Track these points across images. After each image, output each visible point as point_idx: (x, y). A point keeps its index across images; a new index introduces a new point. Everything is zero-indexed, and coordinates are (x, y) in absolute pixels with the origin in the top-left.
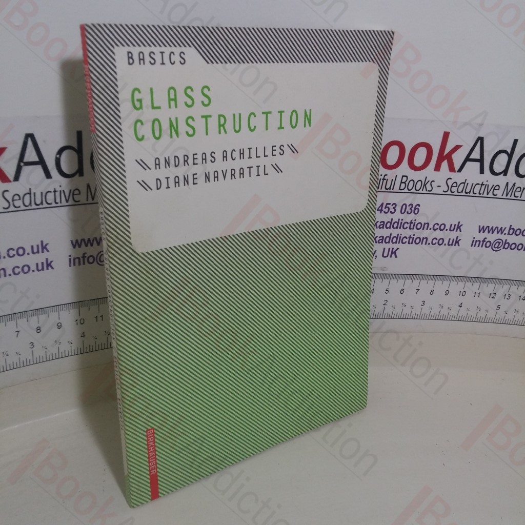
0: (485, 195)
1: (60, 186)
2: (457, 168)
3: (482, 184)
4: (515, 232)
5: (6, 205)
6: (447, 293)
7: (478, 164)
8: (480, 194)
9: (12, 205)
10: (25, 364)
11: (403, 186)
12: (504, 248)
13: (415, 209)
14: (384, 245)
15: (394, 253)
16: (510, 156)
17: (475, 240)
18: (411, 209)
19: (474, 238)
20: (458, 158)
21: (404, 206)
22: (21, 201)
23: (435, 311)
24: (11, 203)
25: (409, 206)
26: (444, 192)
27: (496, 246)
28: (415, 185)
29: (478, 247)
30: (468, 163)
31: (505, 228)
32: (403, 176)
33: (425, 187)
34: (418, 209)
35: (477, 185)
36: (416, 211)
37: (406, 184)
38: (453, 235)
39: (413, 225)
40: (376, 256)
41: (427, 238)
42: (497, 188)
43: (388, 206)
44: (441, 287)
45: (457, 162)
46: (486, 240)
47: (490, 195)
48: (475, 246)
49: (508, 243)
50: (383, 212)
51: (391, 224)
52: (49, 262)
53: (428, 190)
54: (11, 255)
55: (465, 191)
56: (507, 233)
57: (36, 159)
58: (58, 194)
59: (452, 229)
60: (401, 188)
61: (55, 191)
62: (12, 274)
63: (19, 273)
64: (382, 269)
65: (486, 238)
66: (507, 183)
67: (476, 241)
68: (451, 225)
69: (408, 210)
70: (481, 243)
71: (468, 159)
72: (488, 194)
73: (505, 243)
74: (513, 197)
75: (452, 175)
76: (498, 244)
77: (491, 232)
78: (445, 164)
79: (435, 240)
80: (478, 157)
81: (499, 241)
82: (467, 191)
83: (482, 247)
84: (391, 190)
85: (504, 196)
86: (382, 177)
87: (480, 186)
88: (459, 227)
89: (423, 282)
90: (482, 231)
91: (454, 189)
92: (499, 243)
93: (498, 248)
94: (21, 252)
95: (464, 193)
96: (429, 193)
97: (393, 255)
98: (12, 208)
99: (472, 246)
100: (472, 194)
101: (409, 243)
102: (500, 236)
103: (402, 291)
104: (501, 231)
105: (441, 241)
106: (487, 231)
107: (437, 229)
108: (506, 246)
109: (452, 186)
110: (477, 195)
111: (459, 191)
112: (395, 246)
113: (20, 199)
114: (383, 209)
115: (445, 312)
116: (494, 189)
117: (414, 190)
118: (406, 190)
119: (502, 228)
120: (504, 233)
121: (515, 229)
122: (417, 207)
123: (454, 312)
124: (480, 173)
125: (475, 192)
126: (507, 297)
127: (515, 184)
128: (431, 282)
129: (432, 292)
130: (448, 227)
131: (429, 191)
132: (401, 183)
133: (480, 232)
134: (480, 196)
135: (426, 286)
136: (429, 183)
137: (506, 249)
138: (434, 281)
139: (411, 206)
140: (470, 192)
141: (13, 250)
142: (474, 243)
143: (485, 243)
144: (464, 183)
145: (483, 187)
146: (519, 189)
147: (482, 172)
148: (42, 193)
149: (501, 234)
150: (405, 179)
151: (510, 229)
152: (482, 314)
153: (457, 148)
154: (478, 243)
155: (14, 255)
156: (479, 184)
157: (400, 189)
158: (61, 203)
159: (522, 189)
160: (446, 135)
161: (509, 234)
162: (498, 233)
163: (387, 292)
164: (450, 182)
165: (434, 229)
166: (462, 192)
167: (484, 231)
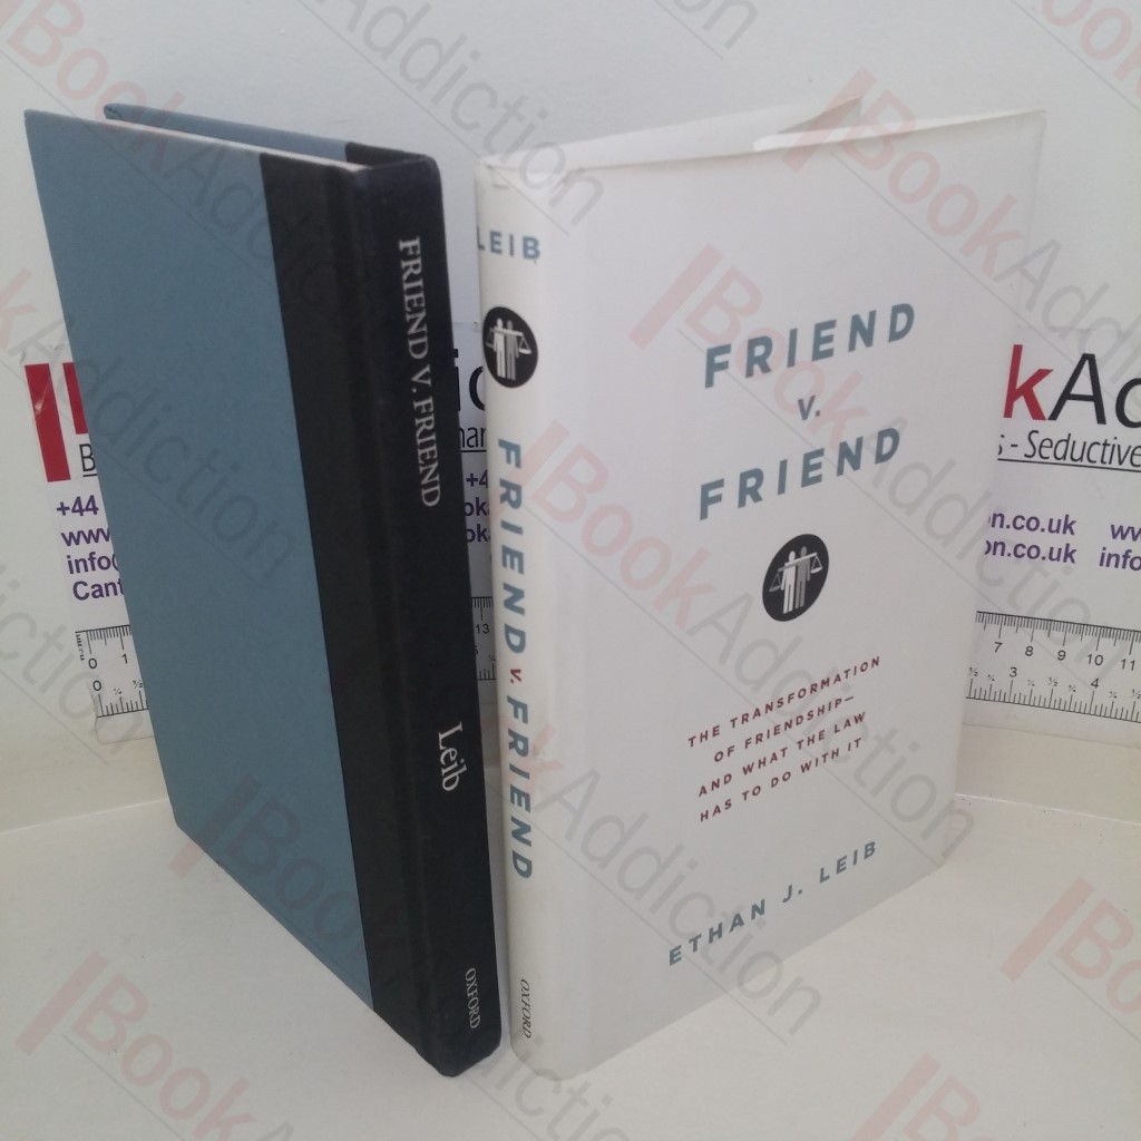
2: (1047, 412)
3: (1105, 444)
7: (1091, 405)
8: (1102, 462)
17: (1106, 552)
19: (1105, 549)
20: (1047, 394)
29: (1116, 567)
30: (1069, 404)
35: (1095, 446)
42: (1138, 451)
45: (1047, 402)
47: (1127, 464)
48: (1108, 565)
55: (1072, 455)
67: (1110, 555)
70: (1122, 560)
71: (1066, 395)
72: (1121, 463)
75: (1037, 425)
80: (1089, 391)
87: (1101, 446)
90: (1119, 536)
91: (1047, 452)
95: (1068, 460)
99: (1101, 564)
109: (1041, 446)
111: (1060, 456)
116: (1133, 454)
124: (1098, 423)
125: (1092, 459)
133: (1114, 537)
134: (1104, 466)
142: (1106, 559)
144: (1067, 441)
145: (1109, 449)
147: (1101, 419)
153: (1041, 374)
154: (1114, 559)
164: (1037, 439)
165: (1015, 527)
166: (1064, 457)
167: (1123, 538)
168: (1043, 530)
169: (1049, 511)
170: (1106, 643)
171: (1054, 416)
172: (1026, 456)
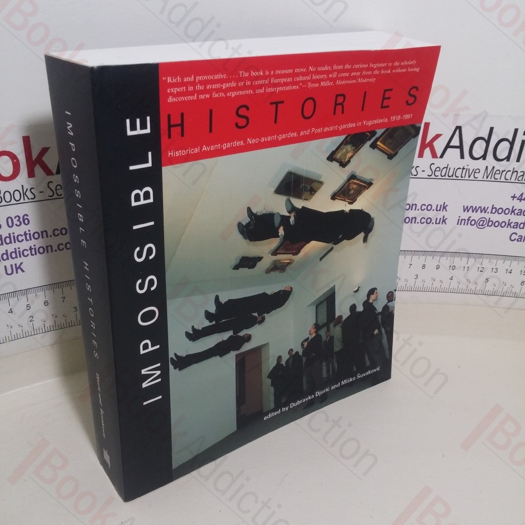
0: (467, 177)
2: (439, 154)
3: (463, 169)
4: (497, 211)
5: (51, 194)
6: (438, 267)
7: (458, 150)
8: (462, 177)
9: (55, 194)
12: (488, 225)
16: (488, 142)
17: (460, 219)
19: (459, 217)
20: (439, 146)
23: (428, 284)
24: (55, 192)
29: (464, 225)
30: (449, 150)
31: (488, 208)
33: (411, 172)
35: (459, 170)
38: (440, 215)
41: (415, 218)
42: (477, 171)
44: (431, 262)
45: (439, 149)
46: (471, 219)
47: (472, 177)
48: (460, 224)
49: (492, 221)
53: (413, 174)
54: (56, 234)
55: (448, 175)
56: (490, 212)
59: (438, 209)
62: (58, 250)
63: (63, 249)
65: (470, 217)
66: (487, 167)
67: (462, 220)
68: (437, 205)
70: (466, 221)
71: (448, 146)
72: (469, 177)
73: (489, 221)
74: (493, 179)
75: (434, 161)
76: (482, 222)
77: (475, 211)
78: (427, 151)
79: (423, 219)
80: (458, 144)
81: (482, 219)
82: (450, 175)
83: (467, 224)
85: (485, 179)
87: (462, 170)
88: (444, 207)
89: (415, 258)
90: (466, 211)
91: (438, 173)
92: (484, 221)
93: (482, 225)
94: (64, 232)
95: (447, 177)
96: (415, 177)
98: (55, 196)
99: (458, 224)
100: (454, 177)
102: (483, 215)
104: (484, 210)
105: (429, 220)
106: (471, 210)
107: (425, 209)
108: (490, 224)
109: (435, 171)
110: (460, 178)
111: (443, 175)
115: (437, 284)
116: (475, 172)
119: (484, 207)
121: (498, 208)
123: (445, 285)
124: (461, 158)
125: (457, 176)
126: (494, 270)
127: (494, 167)
128: (422, 258)
129: (424, 267)
130: (434, 207)
131: (415, 175)
133: (464, 211)
134: (462, 178)
135: (418, 261)
136: (414, 168)
137: (490, 226)
138: (425, 257)
140: (452, 176)
141: (58, 230)
142: (460, 221)
143: (470, 221)
144: (447, 168)
145: (465, 171)
146: (498, 172)
147: (462, 157)
149: (485, 212)
151: (493, 208)
152: (472, 286)
153: (437, 136)
154: (463, 221)
155: (58, 234)
156: (460, 168)
159: (501, 172)
160: (427, 125)
161: (491, 212)
162: (481, 212)
164: (433, 167)
166: (445, 175)
167: (468, 211)
168: (433, 210)
169: (436, 201)
170: (457, 259)
172: (428, 176)
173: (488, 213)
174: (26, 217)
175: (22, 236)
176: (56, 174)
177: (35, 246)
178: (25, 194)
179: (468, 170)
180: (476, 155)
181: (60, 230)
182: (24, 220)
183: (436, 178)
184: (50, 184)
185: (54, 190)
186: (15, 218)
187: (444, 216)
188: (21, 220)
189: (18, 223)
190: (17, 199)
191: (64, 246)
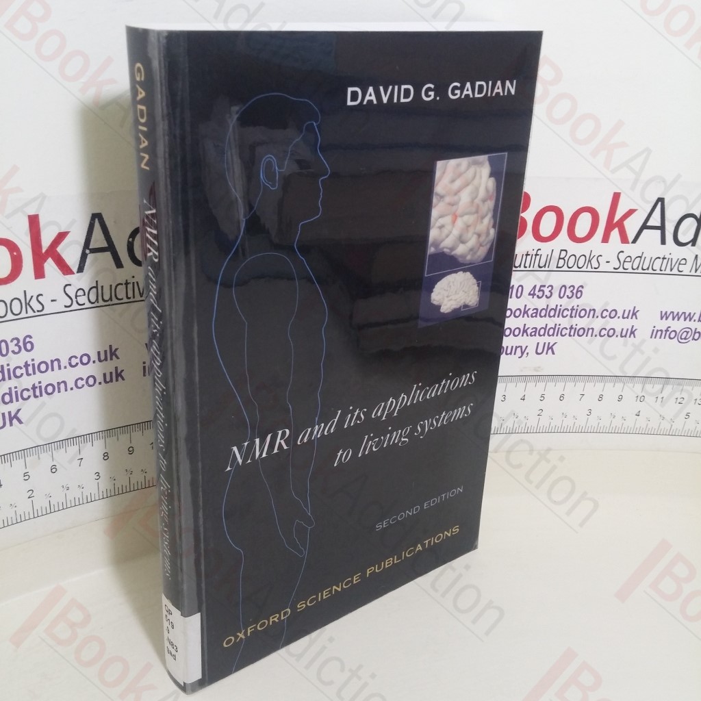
0: (668, 271)
1: (133, 277)
2: (631, 238)
3: (664, 258)
5: (69, 303)
6: (620, 398)
7: (659, 232)
8: (661, 270)
9: (75, 302)
10: (89, 500)
11: (561, 262)
12: (693, 339)
13: (578, 292)
14: (537, 339)
15: (550, 348)
17: (656, 329)
18: (571, 291)
19: (654, 327)
20: (632, 226)
21: (563, 289)
22: (86, 297)
23: (605, 422)
24: (74, 299)
25: (570, 288)
26: (615, 269)
27: (683, 337)
28: (576, 261)
29: (660, 338)
30: (645, 231)
31: (694, 314)
32: (562, 250)
33: (590, 264)
34: (581, 291)
35: (658, 259)
36: (579, 295)
37: (565, 260)
38: (627, 324)
39: (575, 312)
40: (528, 353)
41: (593, 329)
43: (542, 288)
44: (612, 390)
45: (631, 231)
46: (670, 330)
47: (675, 271)
48: (656, 337)
49: (699, 332)
50: (535, 297)
51: (546, 312)
52: (119, 371)
53: (593, 267)
54: (73, 364)
55: (643, 268)
56: (697, 319)
57: (105, 245)
58: (130, 286)
59: (625, 316)
60: (559, 266)
61: (127, 284)
62: (74, 388)
63: (83, 386)
64: (536, 370)
65: (669, 327)
66: (696, 257)
67: (657, 331)
68: (625, 311)
69: (568, 293)
70: (664, 333)
71: (645, 226)
72: (671, 270)
73: (695, 333)
75: (624, 247)
76: (685, 333)
77: (676, 318)
78: (615, 234)
79: (603, 330)
80: (659, 224)
81: (687, 330)
82: (645, 267)
83: (665, 338)
84: (546, 269)
85: (693, 273)
86: (535, 253)
87: (661, 260)
88: (634, 313)
89: (589, 385)
90: (665, 318)
91: (628, 265)
92: (688, 332)
93: (685, 339)
94: (85, 360)
95: (640, 270)
96: (596, 270)
97: (550, 351)
98: (75, 306)
99: (652, 337)
100: (650, 271)
101: (570, 335)
102: (688, 324)
103: (562, 397)
104: (690, 317)
105: (611, 332)
106: (671, 317)
107: (606, 316)
108: (697, 336)
109: (624, 261)
110: (658, 272)
111: (635, 267)
112: (552, 340)
113: (84, 295)
114: (536, 292)
115: (617, 422)
116: (680, 264)
117: (575, 268)
118: (565, 268)
119: (690, 313)
120: (693, 320)
122: (580, 289)
123: (630, 423)
124: (662, 244)
125: (654, 268)
126: (698, 401)
128: (600, 385)
129: (601, 398)
130: (620, 314)
131: (595, 268)
132: (560, 258)
133: (662, 319)
134: (661, 272)
135: (593, 389)
136: (595, 258)
137: (696, 340)
138: (603, 384)
139: (572, 288)
140: (648, 269)
141: (76, 357)
142: (655, 333)
143: (668, 333)
144: (641, 257)
145: (665, 261)
147: (663, 242)
148: (111, 286)
149: (690, 320)
150: (563, 254)
152: (665, 425)
153: (630, 212)
154: (659, 333)
155: (77, 364)
156: (659, 258)
157: (557, 267)
158: (134, 297)
160: (616, 197)
161: (699, 321)
162: (685, 319)
163: (542, 399)
164: (622, 257)
165: (602, 317)
166: (638, 268)
167: (667, 318)
170: (648, 387)
171: (634, 241)
173: (695, 321)
174: (28, 339)
175: (21, 368)
176: (77, 272)
177: (40, 382)
178: (28, 304)
179: (670, 260)
180: (682, 239)
181: (79, 357)
182: (25, 344)
183: (625, 271)
184: (67, 288)
185: (73, 297)
186: (12, 341)
187: (633, 326)
188: (21, 344)
189: (16, 349)
190: (16, 312)
191: (84, 382)
